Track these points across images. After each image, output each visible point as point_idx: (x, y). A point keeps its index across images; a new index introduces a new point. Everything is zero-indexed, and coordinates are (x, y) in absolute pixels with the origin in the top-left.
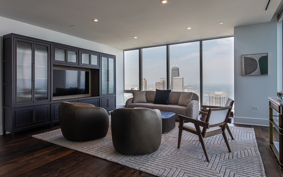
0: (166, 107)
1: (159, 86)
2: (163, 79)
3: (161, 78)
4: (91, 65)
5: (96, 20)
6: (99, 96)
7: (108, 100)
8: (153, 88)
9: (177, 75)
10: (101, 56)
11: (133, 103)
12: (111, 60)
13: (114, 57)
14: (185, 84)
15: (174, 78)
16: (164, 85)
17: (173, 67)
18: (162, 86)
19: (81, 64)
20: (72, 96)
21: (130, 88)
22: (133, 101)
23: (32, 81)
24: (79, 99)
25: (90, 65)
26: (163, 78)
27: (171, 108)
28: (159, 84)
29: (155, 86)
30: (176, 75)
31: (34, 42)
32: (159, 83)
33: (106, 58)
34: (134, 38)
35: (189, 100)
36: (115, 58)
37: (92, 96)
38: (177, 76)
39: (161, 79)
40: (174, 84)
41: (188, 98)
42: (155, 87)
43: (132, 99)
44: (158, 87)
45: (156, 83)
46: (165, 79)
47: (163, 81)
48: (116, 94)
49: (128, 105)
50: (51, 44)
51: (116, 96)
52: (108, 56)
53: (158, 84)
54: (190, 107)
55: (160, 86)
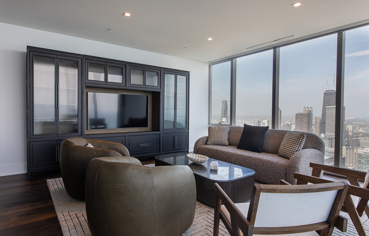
0: (251, 157)
1: (301, 119)
2: (308, 109)
3: (305, 107)
4: (146, 87)
5: (127, 15)
6: (159, 130)
7: (174, 137)
8: (291, 122)
9: (333, 102)
10: (164, 72)
11: (206, 144)
12: (182, 79)
13: (186, 74)
14: (348, 116)
15: (327, 107)
16: (310, 117)
17: (327, 91)
18: (307, 118)
19: (130, 85)
20: (121, 130)
21: (256, 120)
22: (207, 141)
23: (55, 107)
24: (125, 134)
25: (144, 86)
26: (308, 107)
27: (259, 160)
28: (301, 116)
29: (295, 118)
30: (331, 102)
31: (58, 57)
32: (301, 114)
33: (173, 76)
34: (208, 40)
35: (297, 147)
36: (189, 74)
37: (153, 131)
38: (333, 105)
39: (304, 109)
40: (327, 117)
41: (295, 144)
42: (295, 120)
43: (206, 139)
44: (299, 120)
45: (296, 114)
46: (311, 109)
47: (309, 111)
48: (188, 129)
49: (197, 148)
50: (83, 57)
51: (188, 132)
52: (176, 72)
53: (299, 116)
54: (293, 162)
55: (303, 120)
